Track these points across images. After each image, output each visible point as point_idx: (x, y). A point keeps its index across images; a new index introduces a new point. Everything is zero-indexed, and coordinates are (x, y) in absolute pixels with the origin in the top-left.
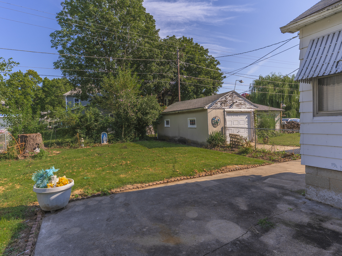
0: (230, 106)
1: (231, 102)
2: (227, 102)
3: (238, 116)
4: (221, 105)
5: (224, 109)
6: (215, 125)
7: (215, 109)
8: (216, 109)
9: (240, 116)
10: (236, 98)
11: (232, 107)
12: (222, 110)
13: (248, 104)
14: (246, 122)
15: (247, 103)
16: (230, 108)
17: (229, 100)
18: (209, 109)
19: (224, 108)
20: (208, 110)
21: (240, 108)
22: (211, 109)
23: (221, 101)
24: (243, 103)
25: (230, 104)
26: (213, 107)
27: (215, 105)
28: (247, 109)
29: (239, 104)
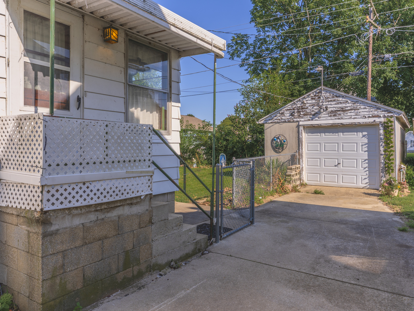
0: (314, 115)
1: (315, 107)
2: (307, 110)
3: (338, 133)
4: (292, 115)
5: (298, 122)
6: (279, 149)
7: (278, 123)
8: (280, 122)
9: (344, 134)
10: (330, 100)
11: (319, 118)
12: (295, 124)
13: (365, 108)
14: (362, 145)
15: (362, 107)
16: (312, 120)
17: (310, 106)
18: (266, 123)
19: (298, 120)
20: (265, 125)
21: (339, 119)
22: (271, 123)
23: (291, 109)
24: (349, 108)
25: (313, 113)
26: (276, 120)
27: (278, 117)
28: (361, 118)
29: (339, 111)
